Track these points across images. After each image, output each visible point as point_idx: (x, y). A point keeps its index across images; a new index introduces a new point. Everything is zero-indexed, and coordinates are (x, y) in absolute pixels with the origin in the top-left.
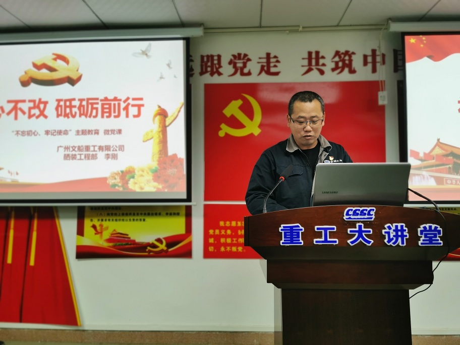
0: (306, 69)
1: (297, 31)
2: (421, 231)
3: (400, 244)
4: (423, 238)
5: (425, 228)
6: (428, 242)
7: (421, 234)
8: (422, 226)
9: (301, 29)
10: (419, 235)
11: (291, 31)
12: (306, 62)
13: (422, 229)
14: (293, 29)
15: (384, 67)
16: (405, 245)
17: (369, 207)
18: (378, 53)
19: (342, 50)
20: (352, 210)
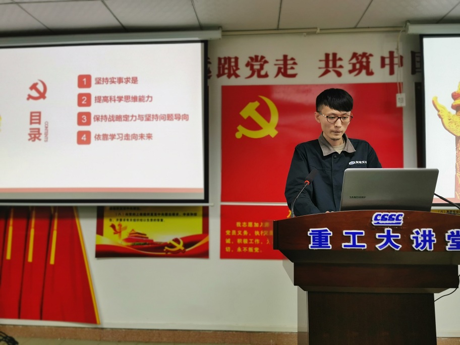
0: (323, 70)
1: (314, 33)
2: (448, 236)
3: (428, 249)
4: (451, 243)
5: (452, 233)
6: (456, 247)
7: (449, 239)
8: (449, 231)
9: (318, 31)
10: (447, 240)
11: (309, 34)
12: (323, 64)
13: (450, 234)
14: (310, 32)
15: (401, 68)
16: (432, 249)
17: (397, 212)
18: (395, 55)
19: (360, 52)
20: (380, 215)
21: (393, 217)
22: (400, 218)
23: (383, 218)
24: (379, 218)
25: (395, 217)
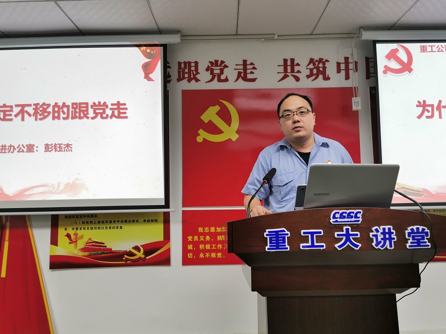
0: (282, 75)
1: (273, 39)
2: (408, 233)
3: (389, 248)
4: (411, 240)
5: (412, 229)
6: (416, 244)
8: (409, 228)
9: (276, 37)
10: (407, 237)
11: (267, 39)
12: (282, 69)
13: (410, 231)
15: (356, 73)
16: (393, 248)
17: (355, 209)
18: (350, 60)
19: (316, 58)
20: (338, 213)
21: (351, 214)
22: (359, 215)
23: (342, 216)
24: (337, 216)
25: (354, 215)
